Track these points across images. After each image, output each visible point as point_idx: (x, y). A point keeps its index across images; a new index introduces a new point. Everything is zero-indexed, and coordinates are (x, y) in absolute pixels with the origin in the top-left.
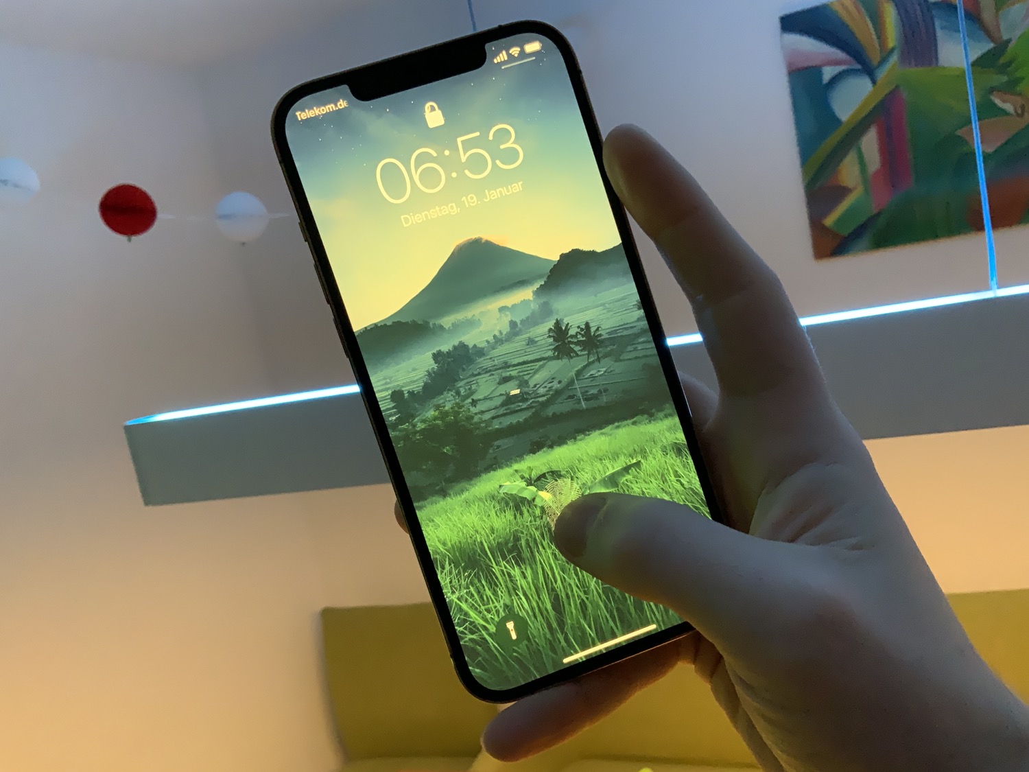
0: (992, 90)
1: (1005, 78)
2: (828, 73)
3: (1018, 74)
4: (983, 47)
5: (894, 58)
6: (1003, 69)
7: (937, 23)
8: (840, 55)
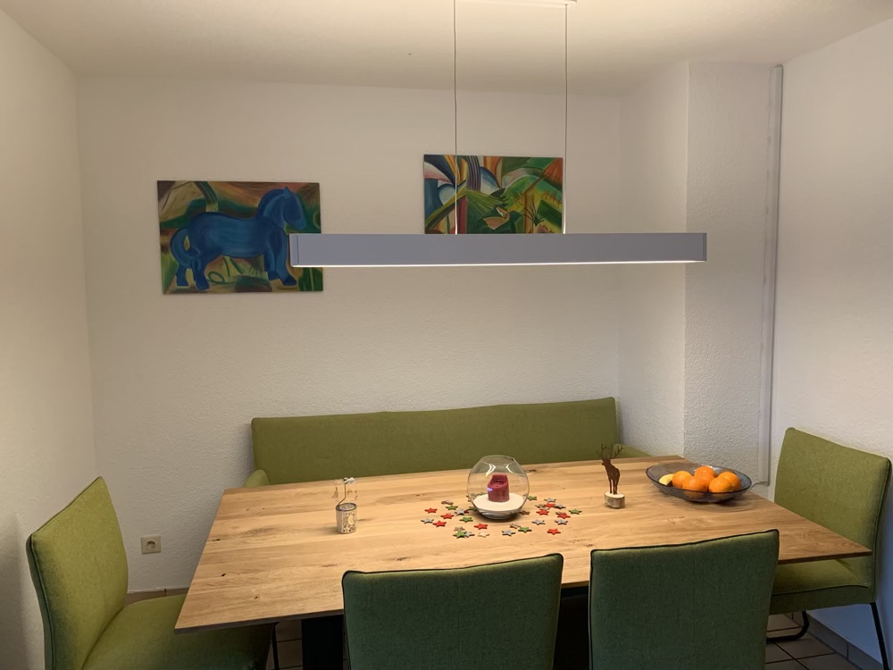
0: (497, 206)
1: (501, 203)
2: (440, 183)
3: (506, 202)
4: (496, 189)
5: (465, 185)
6: (501, 199)
7: (482, 176)
8: (446, 178)
